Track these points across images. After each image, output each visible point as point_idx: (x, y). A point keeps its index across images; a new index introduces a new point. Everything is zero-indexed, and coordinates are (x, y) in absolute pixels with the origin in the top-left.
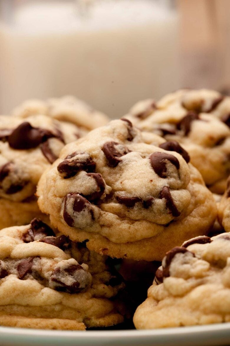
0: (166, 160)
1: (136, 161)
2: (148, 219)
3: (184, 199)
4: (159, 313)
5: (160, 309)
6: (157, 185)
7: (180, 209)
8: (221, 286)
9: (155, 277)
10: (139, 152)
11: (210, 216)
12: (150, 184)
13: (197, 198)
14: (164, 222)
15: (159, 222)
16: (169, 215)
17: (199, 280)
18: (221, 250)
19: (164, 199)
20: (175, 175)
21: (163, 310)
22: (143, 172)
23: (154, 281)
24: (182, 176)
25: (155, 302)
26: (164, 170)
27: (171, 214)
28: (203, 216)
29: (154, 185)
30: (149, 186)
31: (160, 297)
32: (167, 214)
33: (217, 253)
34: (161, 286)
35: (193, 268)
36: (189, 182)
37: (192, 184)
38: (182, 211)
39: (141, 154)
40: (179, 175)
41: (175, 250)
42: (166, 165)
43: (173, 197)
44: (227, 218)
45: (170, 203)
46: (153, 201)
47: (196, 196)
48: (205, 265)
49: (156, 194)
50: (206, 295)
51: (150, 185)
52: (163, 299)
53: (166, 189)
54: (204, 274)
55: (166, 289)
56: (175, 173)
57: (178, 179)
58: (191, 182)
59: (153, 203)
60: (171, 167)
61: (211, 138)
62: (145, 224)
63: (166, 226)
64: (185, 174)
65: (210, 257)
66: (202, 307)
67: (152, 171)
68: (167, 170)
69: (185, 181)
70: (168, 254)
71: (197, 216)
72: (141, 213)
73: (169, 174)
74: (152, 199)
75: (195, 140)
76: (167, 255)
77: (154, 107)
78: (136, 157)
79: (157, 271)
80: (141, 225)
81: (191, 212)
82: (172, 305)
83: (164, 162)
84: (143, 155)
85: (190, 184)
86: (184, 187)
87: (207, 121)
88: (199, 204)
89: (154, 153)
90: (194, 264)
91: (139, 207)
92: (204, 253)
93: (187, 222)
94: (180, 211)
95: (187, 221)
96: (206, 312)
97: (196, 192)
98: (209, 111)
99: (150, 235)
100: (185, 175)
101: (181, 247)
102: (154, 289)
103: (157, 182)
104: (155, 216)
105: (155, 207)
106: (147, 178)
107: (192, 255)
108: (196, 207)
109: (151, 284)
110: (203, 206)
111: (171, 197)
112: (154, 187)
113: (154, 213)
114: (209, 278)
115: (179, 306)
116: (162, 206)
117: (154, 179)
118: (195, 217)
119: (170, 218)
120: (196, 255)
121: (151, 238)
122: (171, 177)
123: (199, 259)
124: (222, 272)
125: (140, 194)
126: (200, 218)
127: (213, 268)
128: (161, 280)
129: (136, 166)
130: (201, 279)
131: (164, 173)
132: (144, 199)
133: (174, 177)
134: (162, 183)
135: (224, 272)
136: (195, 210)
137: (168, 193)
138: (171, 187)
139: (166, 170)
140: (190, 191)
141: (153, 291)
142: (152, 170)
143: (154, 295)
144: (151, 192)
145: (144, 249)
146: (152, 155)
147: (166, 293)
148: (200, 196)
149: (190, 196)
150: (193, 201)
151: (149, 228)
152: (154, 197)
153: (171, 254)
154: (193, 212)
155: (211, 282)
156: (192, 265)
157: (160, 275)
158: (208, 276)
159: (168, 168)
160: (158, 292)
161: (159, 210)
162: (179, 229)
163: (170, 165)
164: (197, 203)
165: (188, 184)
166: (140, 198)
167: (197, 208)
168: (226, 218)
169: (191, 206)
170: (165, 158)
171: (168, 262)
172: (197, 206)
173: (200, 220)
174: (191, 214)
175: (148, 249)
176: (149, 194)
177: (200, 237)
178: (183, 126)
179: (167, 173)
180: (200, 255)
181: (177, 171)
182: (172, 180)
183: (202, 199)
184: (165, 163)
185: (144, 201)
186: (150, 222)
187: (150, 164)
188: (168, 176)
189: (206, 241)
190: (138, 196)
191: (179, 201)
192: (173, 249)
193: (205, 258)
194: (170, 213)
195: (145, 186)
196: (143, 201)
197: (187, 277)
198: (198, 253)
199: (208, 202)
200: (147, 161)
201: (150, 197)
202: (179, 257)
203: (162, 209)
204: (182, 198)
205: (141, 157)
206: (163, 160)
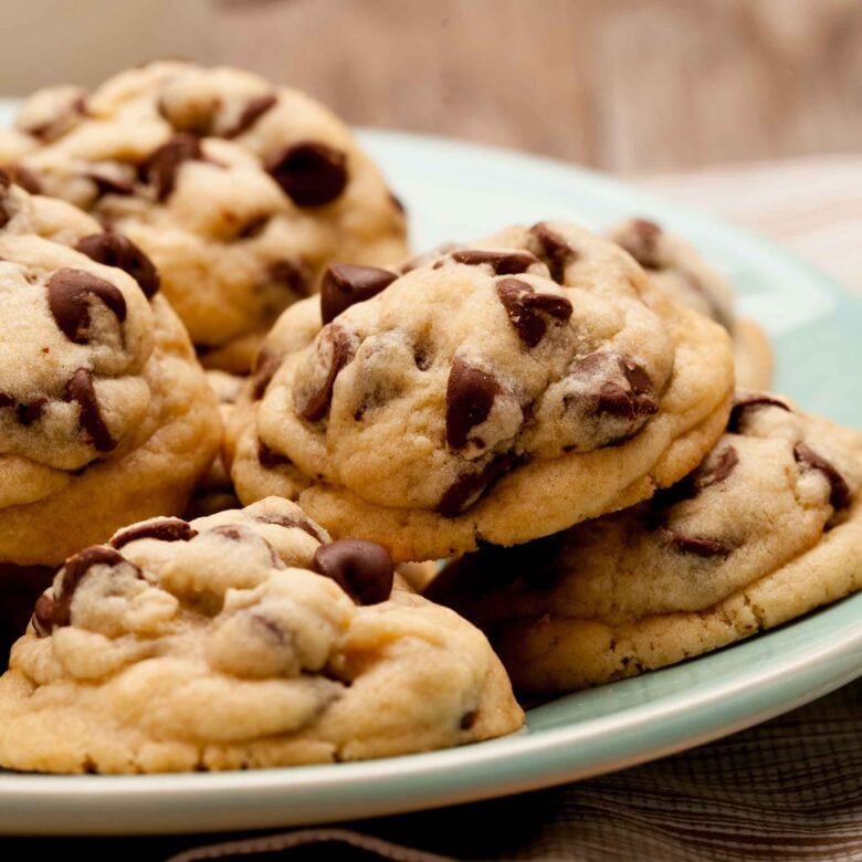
0: (91, 294)
1: (10, 292)
2: (27, 455)
3: (132, 404)
4: (34, 720)
5: (37, 710)
6: (61, 363)
7: (116, 431)
8: (202, 667)
9: (34, 614)
10: (20, 262)
11: (200, 451)
12: (40, 358)
13: (166, 400)
14: (71, 463)
15: (58, 463)
16: (87, 447)
17: (146, 644)
18: (211, 566)
19: (74, 403)
20: (113, 337)
21: (43, 714)
22: (24, 323)
23: (30, 623)
24: (132, 341)
25: (29, 687)
26: (83, 321)
27: (92, 445)
28: (181, 450)
29: (52, 364)
30: (38, 364)
31: (39, 677)
32: (81, 443)
33: (202, 572)
34: (45, 641)
35: (134, 609)
36: (150, 353)
37: (159, 358)
38: (123, 436)
39: (25, 268)
40: (123, 337)
41: (90, 556)
42: (89, 309)
43: (100, 400)
44: (245, 461)
45: (90, 415)
46: (46, 408)
47: (164, 395)
48: (166, 602)
49: (56, 387)
50: (160, 688)
51: (41, 362)
52: (47, 683)
53: (83, 376)
54: (161, 627)
55: (58, 656)
56: (114, 332)
57: (120, 347)
58: (157, 351)
59: (45, 412)
60: (101, 317)
61: (229, 217)
62: (18, 468)
63: (78, 473)
64: (138, 335)
65: (181, 581)
66: (146, 720)
67: (51, 323)
68: (92, 323)
69: (139, 353)
70: (70, 563)
71: (162, 449)
72: (10, 436)
73: (95, 335)
74: (43, 401)
75: (183, 218)
76: (68, 566)
77: (81, 109)
78: (12, 278)
79: (41, 600)
80: (9, 470)
81: (148, 437)
82: (67, 703)
83: (84, 299)
84: (30, 273)
85: (152, 359)
86: (134, 369)
87: (223, 166)
88: (172, 417)
89: (61, 272)
90: (136, 599)
91: (7, 421)
92: (167, 569)
93: (134, 466)
94: (116, 437)
95: (133, 463)
96: (156, 734)
97: (167, 381)
98: (231, 135)
99: (29, 498)
100: (140, 339)
101: (107, 547)
102: (28, 649)
103: (61, 354)
104: (46, 447)
105: (49, 425)
106: (33, 341)
107: (133, 572)
108: (164, 424)
109: (22, 632)
110: (183, 421)
111: (95, 400)
112: (51, 369)
113: (47, 439)
114: (173, 640)
115: (86, 707)
116: (69, 421)
117: (53, 345)
118: (156, 452)
119: (88, 454)
120: (146, 574)
121: (31, 504)
122: (101, 342)
123: (153, 584)
124: (209, 628)
125: (12, 386)
126: (171, 455)
127: (186, 613)
128: (47, 627)
129: (9, 304)
130: (151, 641)
131: (82, 331)
132: (20, 401)
133: (110, 344)
134: (73, 358)
135: (216, 628)
136: (159, 432)
137: (88, 387)
138: (99, 371)
139: (87, 322)
140: (149, 382)
141: (24, 655)
142: (50, 319)
143: (26, 666)
144: (41, 383)
145: (11, 532)
146: (54, 276)
147: (57, 668)
148: (177, 395)
149: (149, 396)
150: (156, 407)
151: (30, 478)
152: (49, 396)
153: (77, 563)
154: (154, 438)
155: (177, 653)
156: (130, 599)
157: (47, 613)
158: (172, 633)
159: (93, 317)
160: (35, 661)
161: (59, 433)
162: (112, 485)
163: (101, 310)
164: (167, 415)
165: (147, 359)
166: (9, 397)
167: (166, 427)
168: (241, 459)
169: (149, 422)
170: (87, 290)
171: (70, 587)
172: (166, 421)
173: (170, 461)
174: (148, 443)
175: (21, 533)
176: (37, 387)
177: (161, 520)
178: (154, 175)
179: (91, 330)
180: (156, 572)
181: (117, 327)
182: (102, 352)
183: (183, 402)
184: (87, 304)
185: (21, 405)
186: (33, 462)
187: (45, 303)
188: (93, 338)
189: (176, 534)
190: (7, 390)
191: (117, 410)
192: (85, 551)
193: (167, 585)
194: (88, 443)
195: (27, 363)
196: (17, 405)
197: (117, 632)
198: (153, 567)
199: (197, 411)
200: (38, 292)
201: (39, 395)
202: (99, 575)
203: (68, 430)
204: (125, 401)
205: (24, 281)
206: (82, 295)
